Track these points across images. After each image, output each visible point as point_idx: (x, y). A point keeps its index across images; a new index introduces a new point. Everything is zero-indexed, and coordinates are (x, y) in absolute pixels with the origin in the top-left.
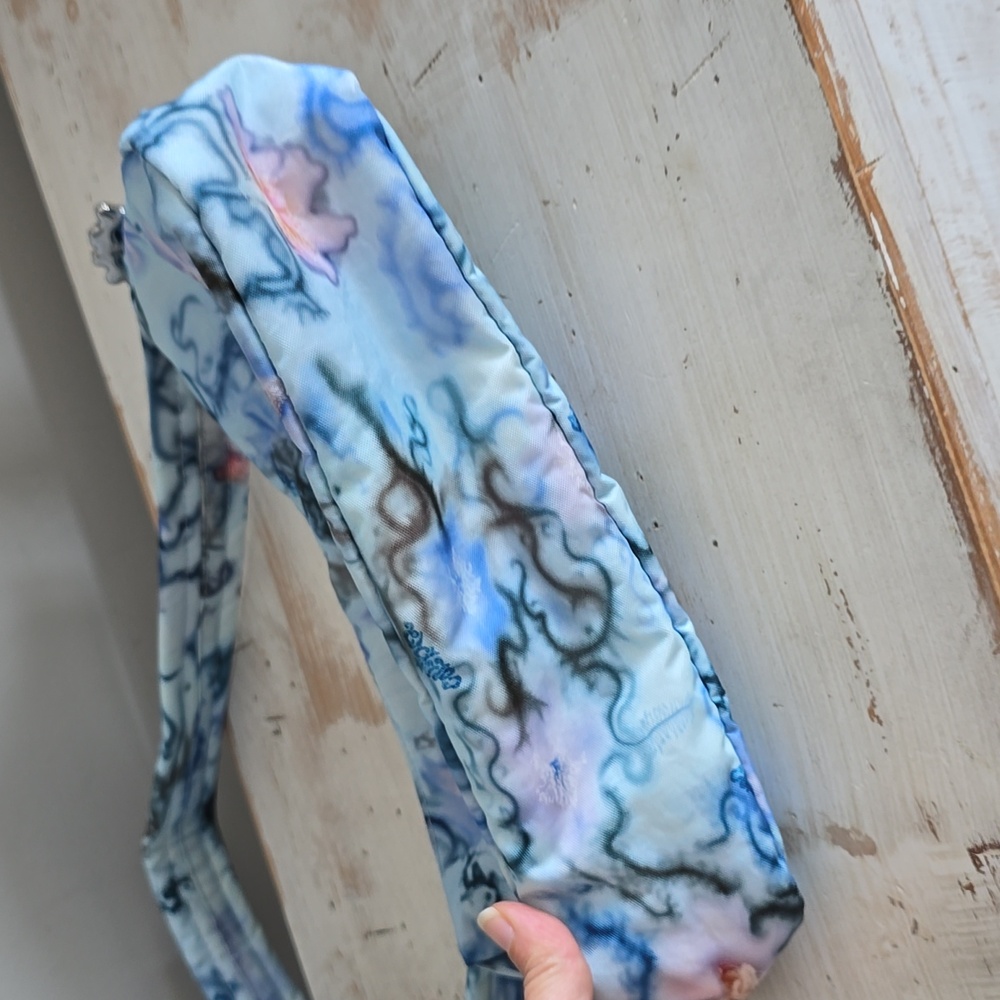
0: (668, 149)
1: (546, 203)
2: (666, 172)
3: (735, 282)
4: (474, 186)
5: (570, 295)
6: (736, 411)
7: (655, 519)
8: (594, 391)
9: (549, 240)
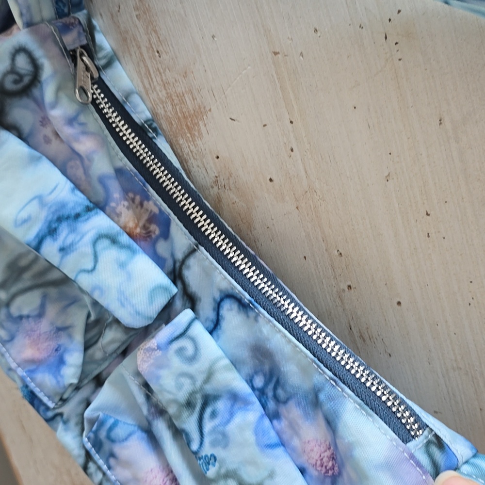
0: (390, 20)
1: (276, 53)
2: (386, 38)
3: (438, 122)
4: (213, 37)
5: (291, 122)
6: (428, 214)
7: (349, 283)
8: (306, 192)
9: (277, 81)
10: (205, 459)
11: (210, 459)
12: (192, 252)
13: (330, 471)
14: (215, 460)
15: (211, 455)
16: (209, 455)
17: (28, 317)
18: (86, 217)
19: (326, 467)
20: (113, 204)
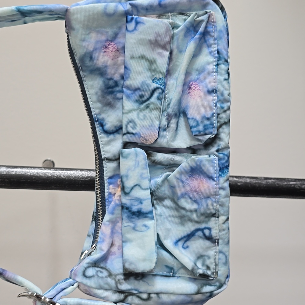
10: (158, 83)
11: (156, 81)
12: (109, 160)
13: (112, 44)
14: (154, 79)
15: (154, 82)
16: (155, 83)
17: (191, 198)
18: (126, 205)
19: (112, 47)
20: (117, 202)
